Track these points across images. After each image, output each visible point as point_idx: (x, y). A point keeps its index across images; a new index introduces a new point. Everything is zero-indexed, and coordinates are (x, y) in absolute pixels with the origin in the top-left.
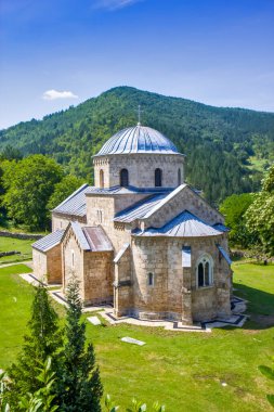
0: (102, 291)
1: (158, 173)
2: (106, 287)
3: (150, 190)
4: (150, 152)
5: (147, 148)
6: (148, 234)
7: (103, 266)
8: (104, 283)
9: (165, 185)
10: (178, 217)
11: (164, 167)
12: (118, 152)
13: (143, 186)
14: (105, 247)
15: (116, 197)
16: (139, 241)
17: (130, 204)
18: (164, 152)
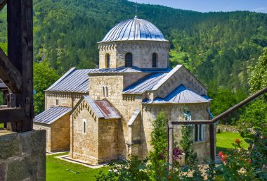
0: (111, 151)
1: (155, 56)
2: (114, 148)
3: (149, 70)
4: (149, 39)
5: (147, 36)
6: (156, 102)
7: (112, 131)
8: (113, 145)
9: (159, 66)
10: (176, 89)
11: (159, 52)
12: (125, 39)
13: (144, 67)
14: (114, 115)
15: (125, 75)
16: (149, 108)
17: (134, 81)
18: (159, 39)
